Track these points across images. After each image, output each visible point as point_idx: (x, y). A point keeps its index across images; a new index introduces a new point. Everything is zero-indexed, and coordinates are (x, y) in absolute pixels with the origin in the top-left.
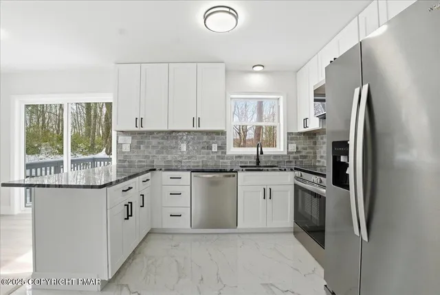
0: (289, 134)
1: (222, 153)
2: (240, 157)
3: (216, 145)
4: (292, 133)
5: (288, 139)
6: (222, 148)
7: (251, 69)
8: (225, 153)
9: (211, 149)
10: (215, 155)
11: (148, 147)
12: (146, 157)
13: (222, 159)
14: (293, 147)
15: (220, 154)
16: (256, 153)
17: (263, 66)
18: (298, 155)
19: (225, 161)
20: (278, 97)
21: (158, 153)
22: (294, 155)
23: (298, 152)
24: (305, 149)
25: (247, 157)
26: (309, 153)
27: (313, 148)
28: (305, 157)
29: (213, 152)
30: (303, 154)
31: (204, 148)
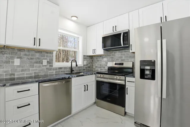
0: (84, 56)
1: (50, 66)
2: (61, 68)
3: (46, 61)
4: (85, 56)
5: (84, 59)
6: (50, 62)
8: (52, 66)
9: (42, 63)
10: (45, 68)
13: (50, 70)
14: (85, 63)
15: (48, 67)
16: (71, 66)
17: (77, 17)
18: (87, 66)
19: (52, 71)
20: (78, 36)
22: (86, 66)
23: (87, 65)
24: (89, 63)
25: (65, 68)
26: (91, 65)
27: (92, 63)
28: (89, 67)
29: (43, 66)
30: (89, 66)
31: (37, 63)
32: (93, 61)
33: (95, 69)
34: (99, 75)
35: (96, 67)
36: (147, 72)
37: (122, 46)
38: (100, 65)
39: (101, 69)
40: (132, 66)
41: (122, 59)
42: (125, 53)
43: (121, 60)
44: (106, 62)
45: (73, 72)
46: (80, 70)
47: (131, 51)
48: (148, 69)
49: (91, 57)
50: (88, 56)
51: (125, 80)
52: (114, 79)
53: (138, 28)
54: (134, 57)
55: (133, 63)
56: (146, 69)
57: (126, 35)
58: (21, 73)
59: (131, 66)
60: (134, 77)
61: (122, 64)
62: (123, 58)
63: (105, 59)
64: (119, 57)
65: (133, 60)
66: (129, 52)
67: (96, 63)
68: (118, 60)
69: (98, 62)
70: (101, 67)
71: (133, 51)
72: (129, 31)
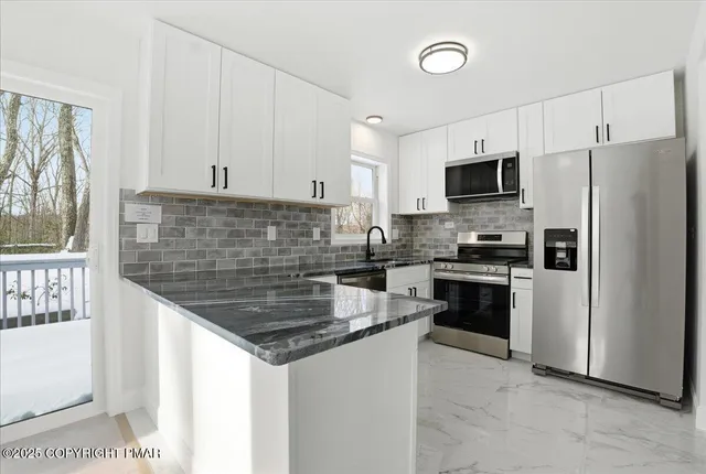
0: (393, 216)
1: (326, 242)
2: (345, 248)
3: (319, 230)
4: (395, 215)
5: (392, 224)
6: (326, 234)
7: (364, 120)
8: (329, 242)
9: (312, 236)
10: (316, 246)
11: (201, 232)
12: (201, 254)
13: (326, 252)
14: (396, 234)
15: (322, 244)
16: (366, 242)
17: (382, 119)
18: (400, 244)
19: (329, 255)
20: (377, 163)
21: (224, 244)
22: (397, 244)
23: (400, 240)
24: (405, 235)
25: (355, 248)
26: (408, 241)
27: (410, 235)
28: (404, 246)
29: (314, 242)
30: (403, 242)
31: (302, 234)
32: (412, 230)
33: (417, 251)
34: (442, 265)
35: (424, 245)
36: (561, 255)
37: (501, 192)
38: (436, 240)
39: (437, 252)
40: (524, 243)
41: (497, 224)
42: (507, 209)
43: (496, 227)
44: (452, 233)
45: (372, 258)
46: (384, 254)
47: (522, 206)
48: (562, 249)
49: (409, 219)
50: (402, 216)
51: (509, 275)
52: (481, 274)
53: (540, 157)
54: (531, 219)
55: (527, 234)
56: (559, 249)
57: (510, 165)
58: (277, 257)
59: (522, 242)
60: (531, 267)
61: (499, 238)
62: (501, 222)
63: (450, 225)
64: (491, 220)
65: (526, 227)
66: (518, 206)
67: (423, 234)
68: (486, 226)
69: (428, 232)
70: (436, 247)
71: (527, 205)
72: (518, 154)
